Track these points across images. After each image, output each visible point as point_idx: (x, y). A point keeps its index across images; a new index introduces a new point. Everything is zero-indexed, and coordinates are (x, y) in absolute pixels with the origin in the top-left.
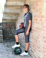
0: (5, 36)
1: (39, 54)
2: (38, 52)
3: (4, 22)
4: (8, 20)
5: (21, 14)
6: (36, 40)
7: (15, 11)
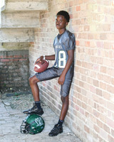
0: (5, 82)
1: (86, 120)
2: (83, 116)
3: (1, 49)
4: (10, 46)
5: (41, 30)
7: (26, 24)
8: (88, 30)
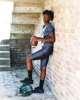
0: (15, 60)
2: (60, 85)
3: (13, 38)
4: (19, 36)
5: (38, 26)
6: (58, 67)
8: (64, 26)
